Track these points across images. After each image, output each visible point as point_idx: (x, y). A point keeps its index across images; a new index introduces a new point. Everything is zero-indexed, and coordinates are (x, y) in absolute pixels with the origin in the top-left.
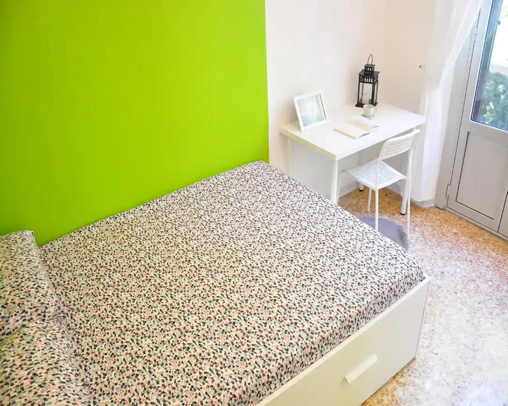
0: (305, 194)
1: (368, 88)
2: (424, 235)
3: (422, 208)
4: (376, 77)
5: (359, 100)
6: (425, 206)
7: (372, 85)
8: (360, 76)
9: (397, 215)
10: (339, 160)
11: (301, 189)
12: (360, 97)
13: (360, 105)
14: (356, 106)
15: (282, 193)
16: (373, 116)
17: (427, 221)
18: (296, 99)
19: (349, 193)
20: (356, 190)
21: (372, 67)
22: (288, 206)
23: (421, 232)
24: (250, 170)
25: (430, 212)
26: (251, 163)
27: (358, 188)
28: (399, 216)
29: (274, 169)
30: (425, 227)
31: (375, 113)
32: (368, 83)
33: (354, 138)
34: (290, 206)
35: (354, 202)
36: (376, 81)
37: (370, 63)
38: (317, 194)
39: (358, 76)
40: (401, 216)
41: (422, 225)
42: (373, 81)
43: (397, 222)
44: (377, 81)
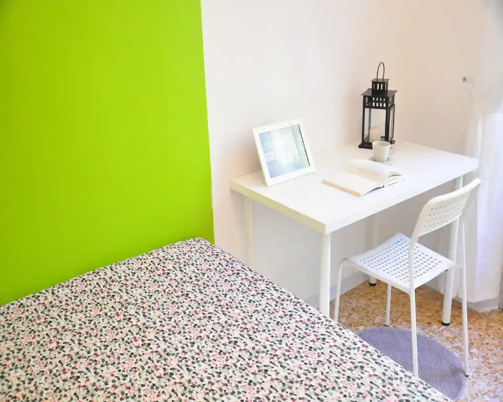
0: (269, 296)
1: (379, 115)
2: (489, 363)
3: (477, 313)
4: (391, 99)
5: (365, 137)
6: (482, 310)
7: (384, 111)
8: (365, 97)
9: (435, 326)
10: (332, 233)
11: (263, 287)
12: (366, 133)
13: (366, 144)
14: (360, 147)
15: (228, 297)
16: (388, 159)
17: (489, 335)
18: (256, 132)
19: (353, 290)
20: (364, 283)
21: (384, 83)
22: (237, 321)
23: (484, 357)
24: (175, 255)
25: (493, 320)
26: (180, 242)
27: (368, 281)
28: (438, 328)
29: (219, 251)
30: (489, 348)
31: (390, 154)
32: (379, 108)
33: (358, 195)
34: (241, 322)
35: (363, 302)
36: (391, 106)
37: (380, 77)
38: (292, 297)
39: (362, 96)
40: (443, 327)
41: (483, 344)
42: (387, 105)
43: (436, 338)
44: (393, 105)
